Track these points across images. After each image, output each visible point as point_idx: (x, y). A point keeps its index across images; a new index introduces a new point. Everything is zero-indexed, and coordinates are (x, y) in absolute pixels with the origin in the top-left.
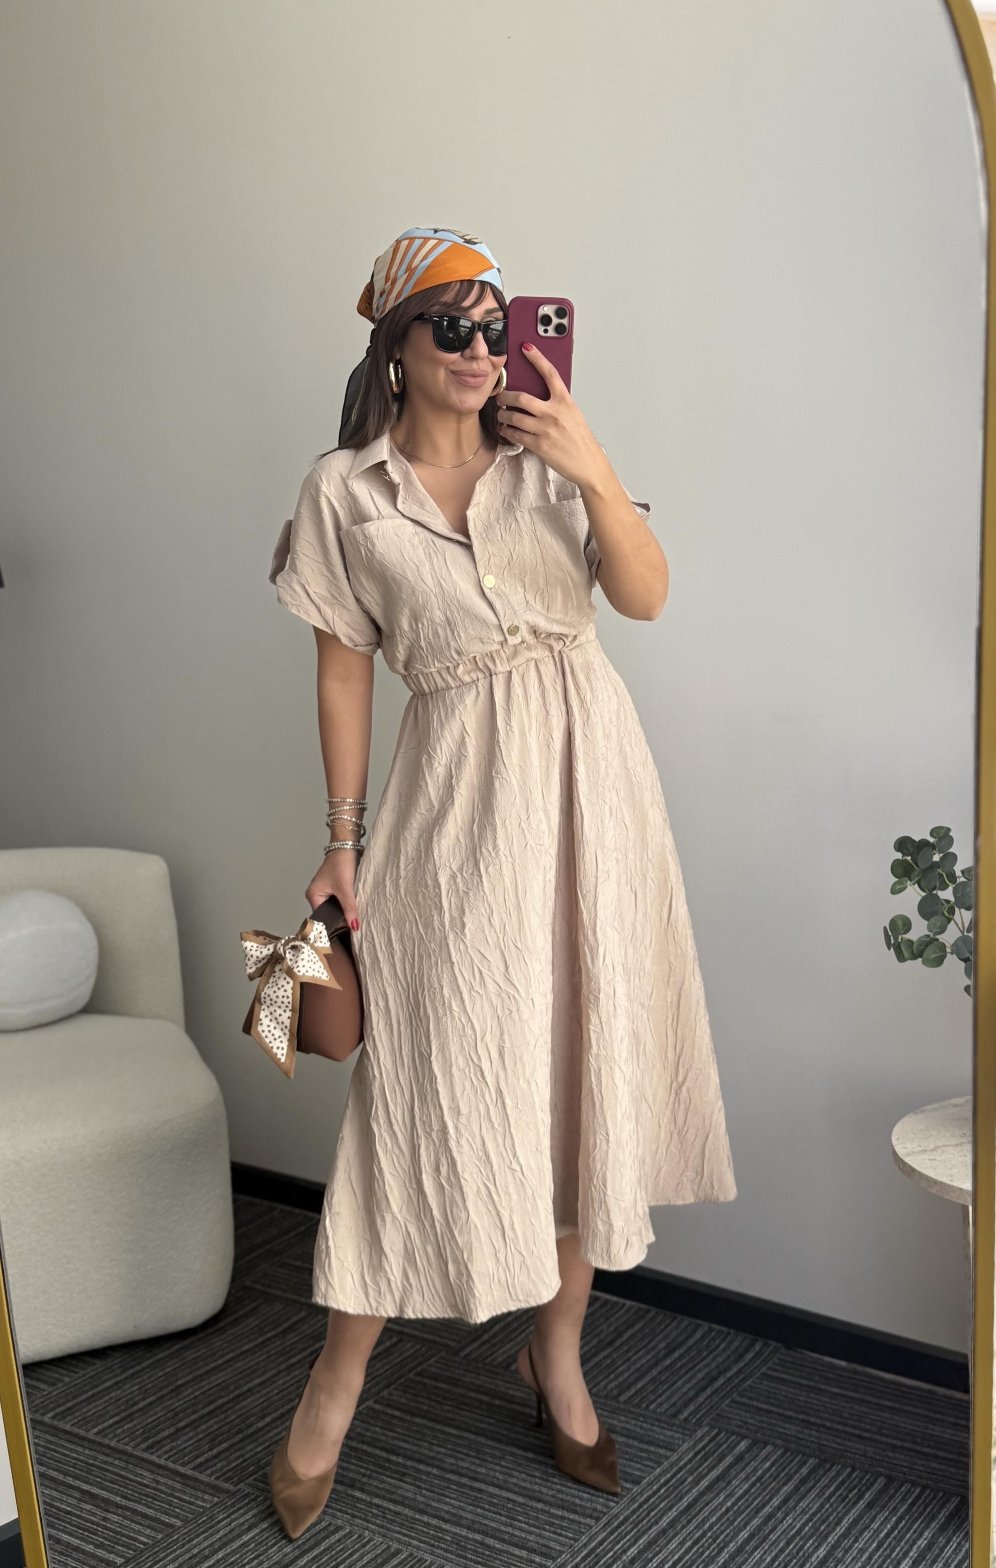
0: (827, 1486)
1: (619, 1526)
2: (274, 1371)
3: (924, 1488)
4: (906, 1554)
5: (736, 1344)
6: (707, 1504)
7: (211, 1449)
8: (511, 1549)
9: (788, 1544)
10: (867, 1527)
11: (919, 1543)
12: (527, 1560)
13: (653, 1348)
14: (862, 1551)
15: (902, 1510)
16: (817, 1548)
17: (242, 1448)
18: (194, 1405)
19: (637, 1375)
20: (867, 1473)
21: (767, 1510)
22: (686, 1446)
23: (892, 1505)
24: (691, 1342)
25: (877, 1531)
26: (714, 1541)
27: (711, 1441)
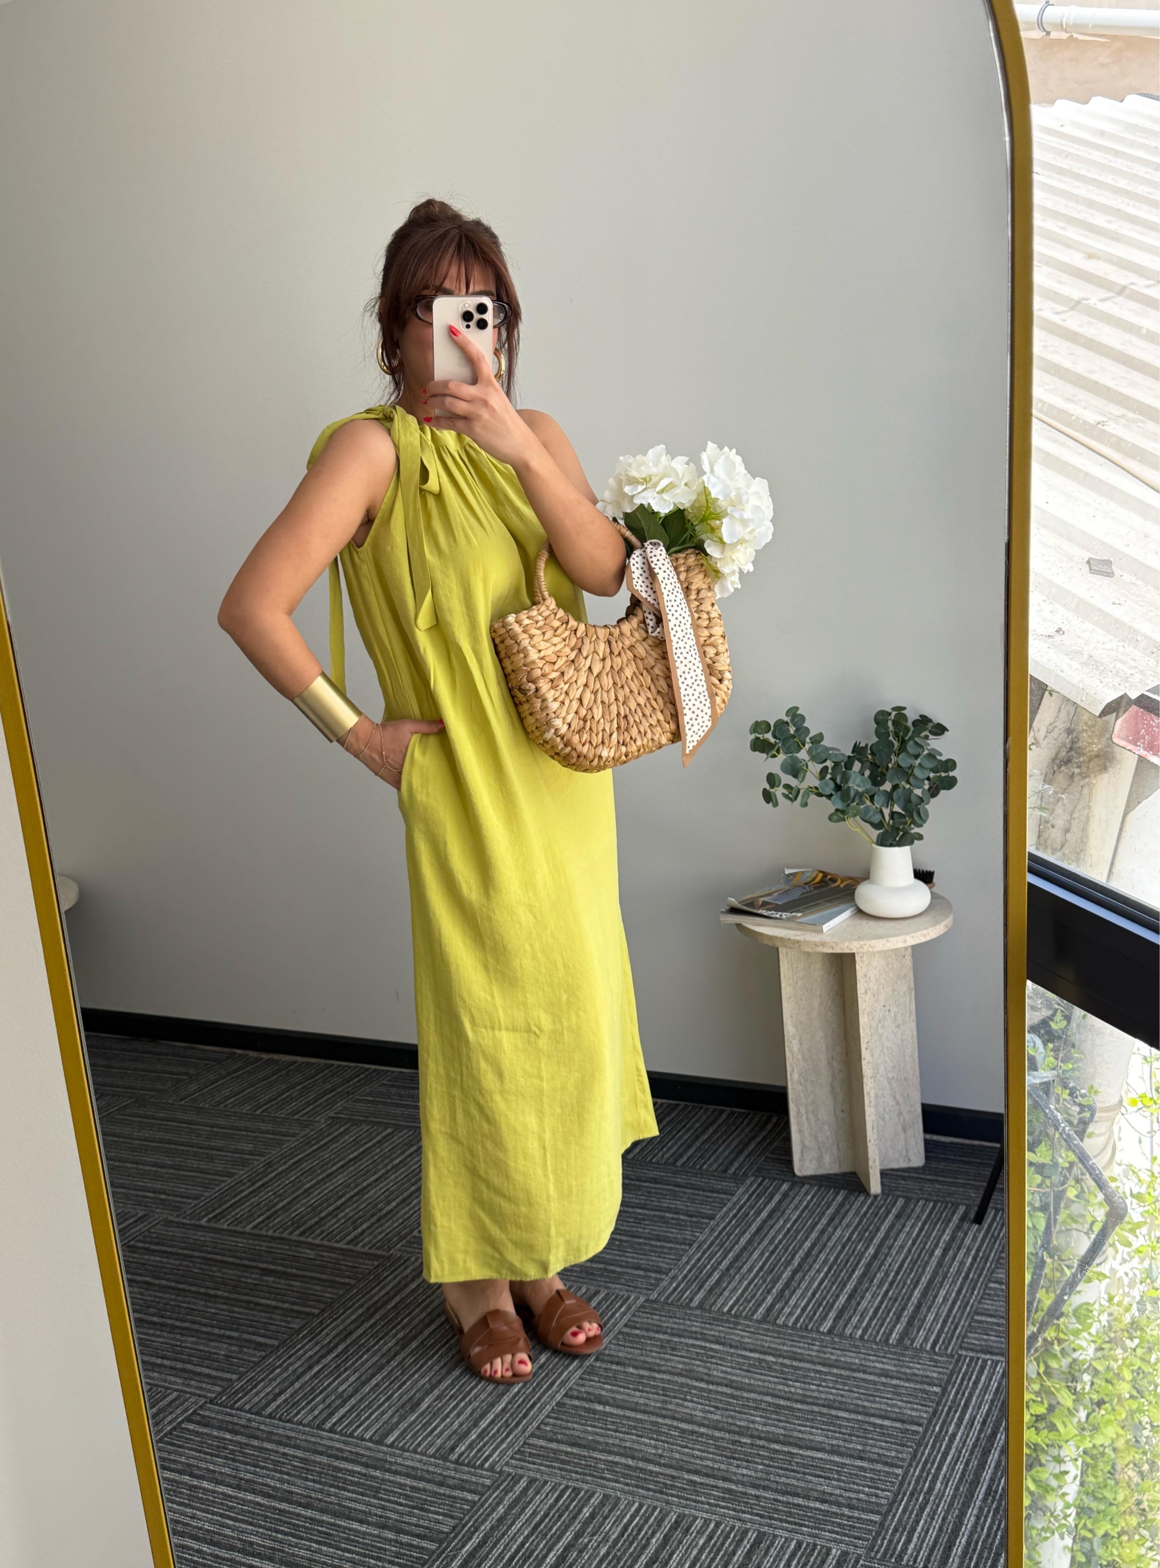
0: (861, 1207)
1: (708, 1248)
2: (383, 1171)
3: (936, 1202)
4: (936, 1246)
5: (756, 1119)
6: (772, 1227)
7: (355, 1229)
8: (629, 1271)
9: (844, 1247)
10: (900, 1231)
11: (944, 1237)
12: (644, 1277)
13: (690, 1128)
14: (902, 1247)
15: (924, 1217)
16: (867, 1248)
17: (382, 1225)
18: (327, 1200)
19: (684, 1147)
20: (888, 1196)
21: (819, 1227)
22: (741, 1191)
23: (915, 1215)
24: (719, 1121)
25: (909, 1234)
26: (786, 1250)
27: (760, 1185)
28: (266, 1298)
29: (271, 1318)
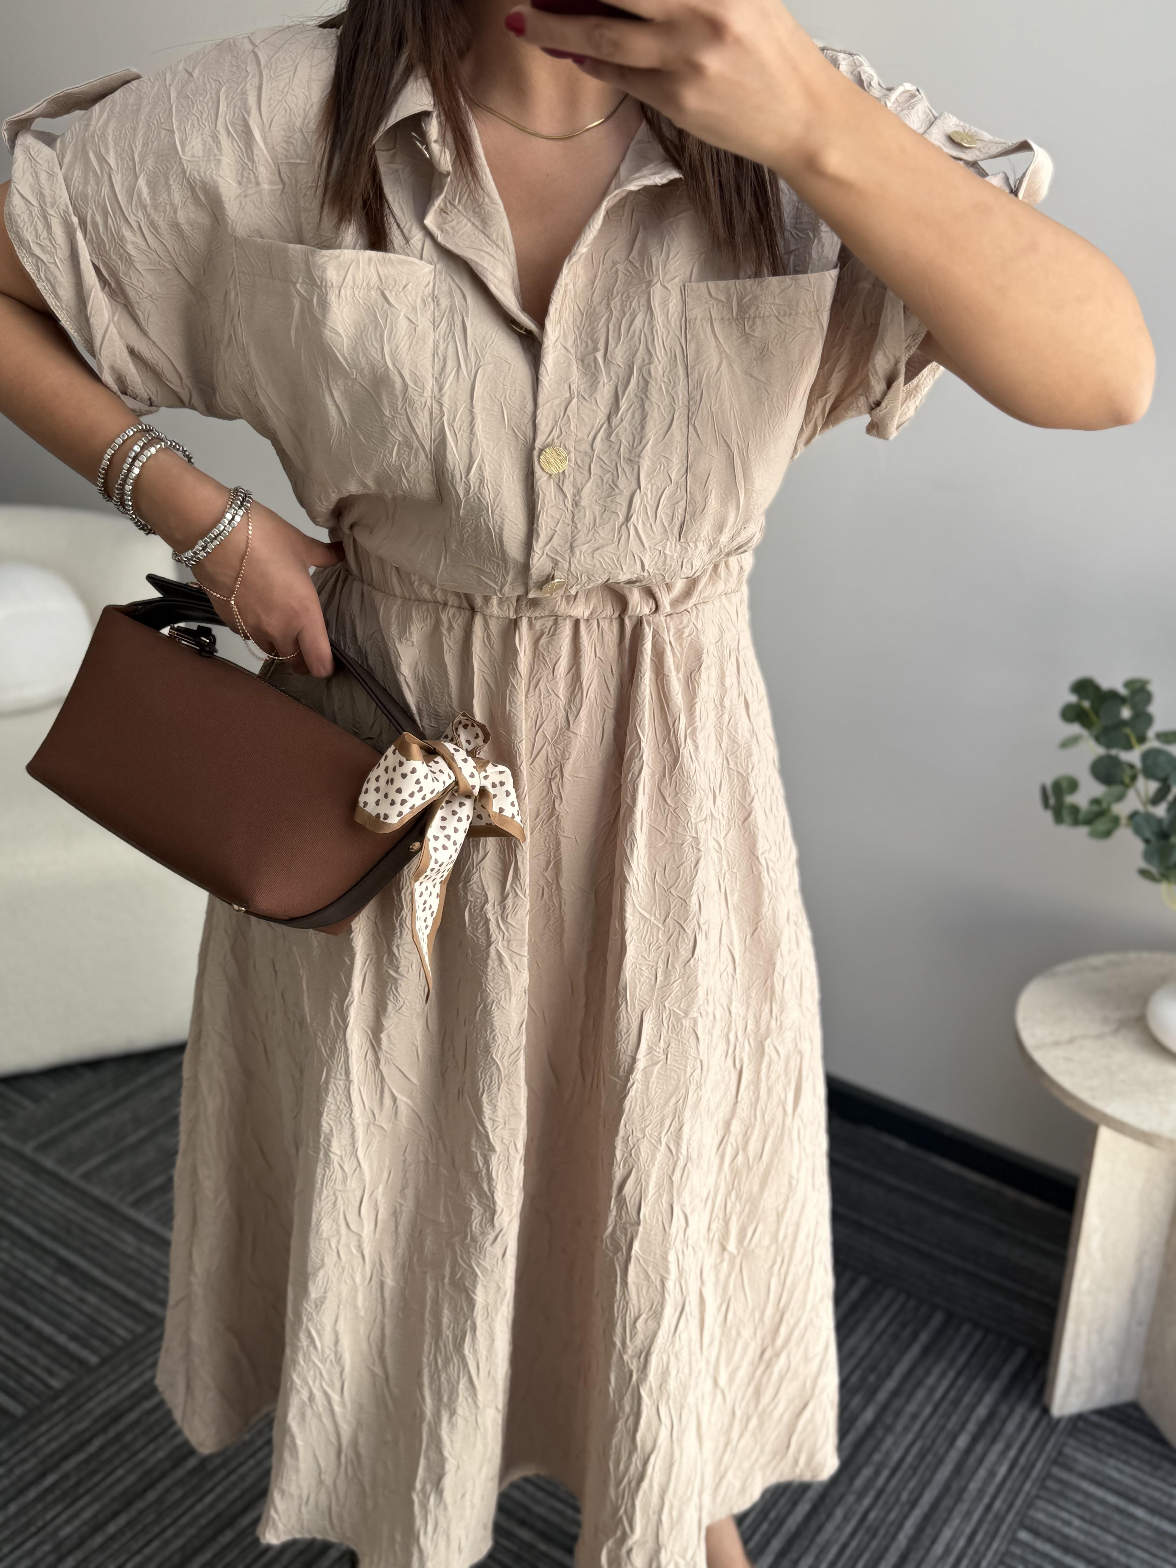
0: (879, 1319)
3: (987, 1332)
11: (978, 1412)
15: (963, 1359)
20: (924, 1304)
23: (951, 1352)
28: (44, 1318)
29: (34, 1361)
